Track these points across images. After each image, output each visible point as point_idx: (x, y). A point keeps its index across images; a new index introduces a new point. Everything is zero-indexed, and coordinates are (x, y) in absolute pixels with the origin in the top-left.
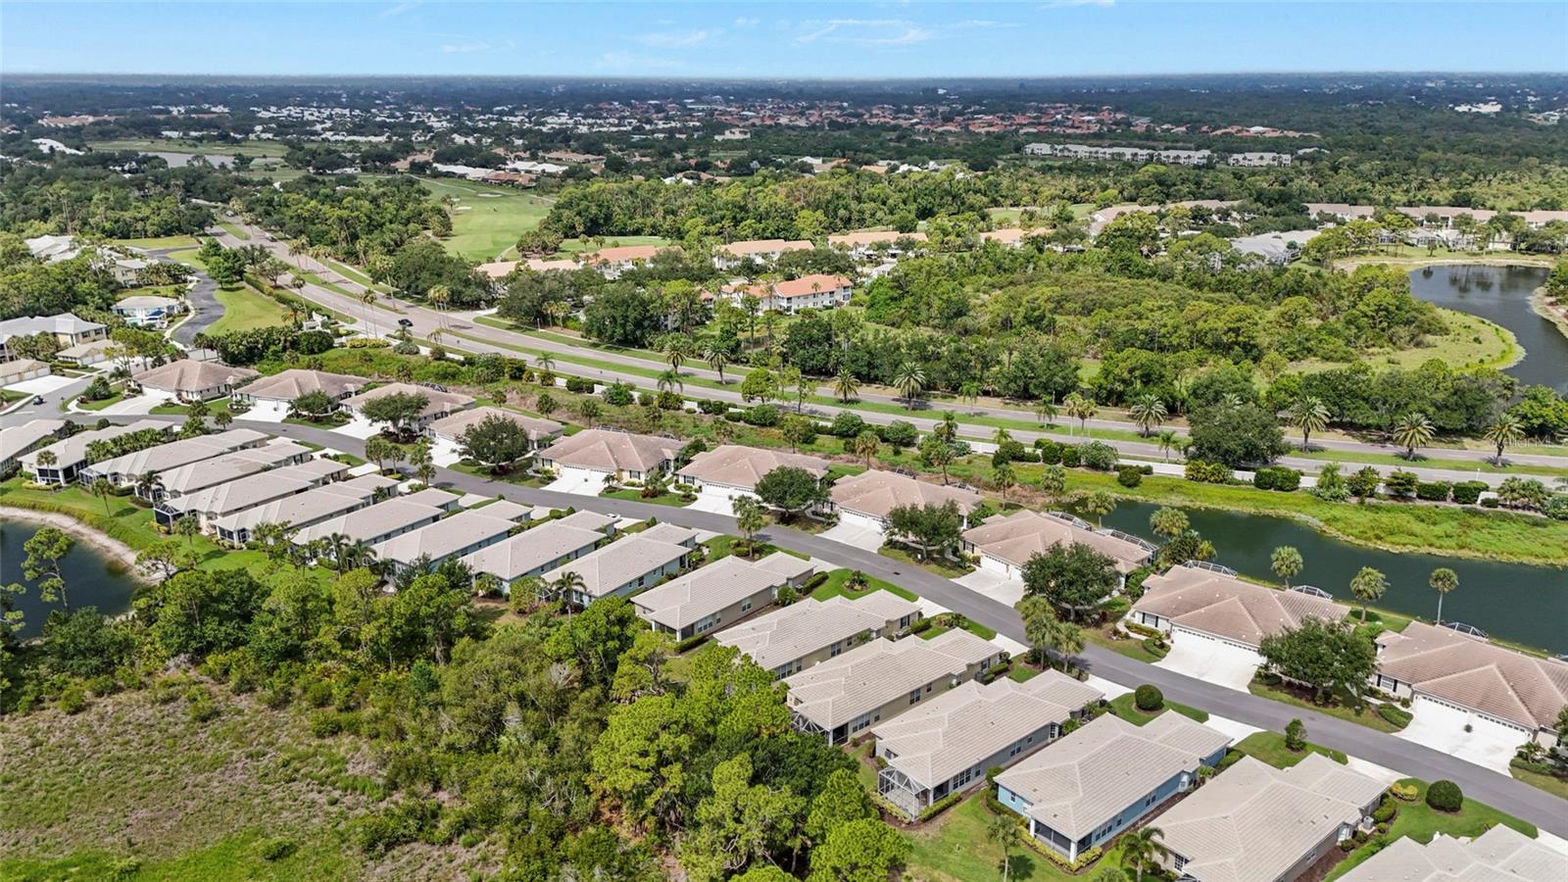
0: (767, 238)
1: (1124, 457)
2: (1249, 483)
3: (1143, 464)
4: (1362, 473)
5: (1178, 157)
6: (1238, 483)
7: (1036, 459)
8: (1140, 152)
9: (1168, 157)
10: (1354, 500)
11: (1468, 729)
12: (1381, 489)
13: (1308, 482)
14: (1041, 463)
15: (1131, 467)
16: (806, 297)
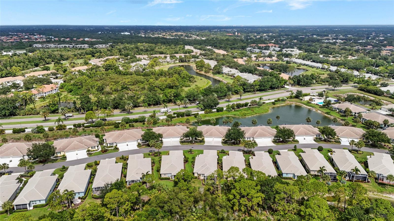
0: (3, 77)
1: (193, 112)
2: (215, 112)
3: (196, 113)
4: (233, 105)
5: (81, 46)
6: (214, 112)
7: (175, 117)
8: (70, 46)
9: (79, 46)
10: (233, 110)
11: (305, 139)
12: (235, 107)
13: (225, 109)
14: (176, 118)
15: (196, 114)
16: (49, 92)
